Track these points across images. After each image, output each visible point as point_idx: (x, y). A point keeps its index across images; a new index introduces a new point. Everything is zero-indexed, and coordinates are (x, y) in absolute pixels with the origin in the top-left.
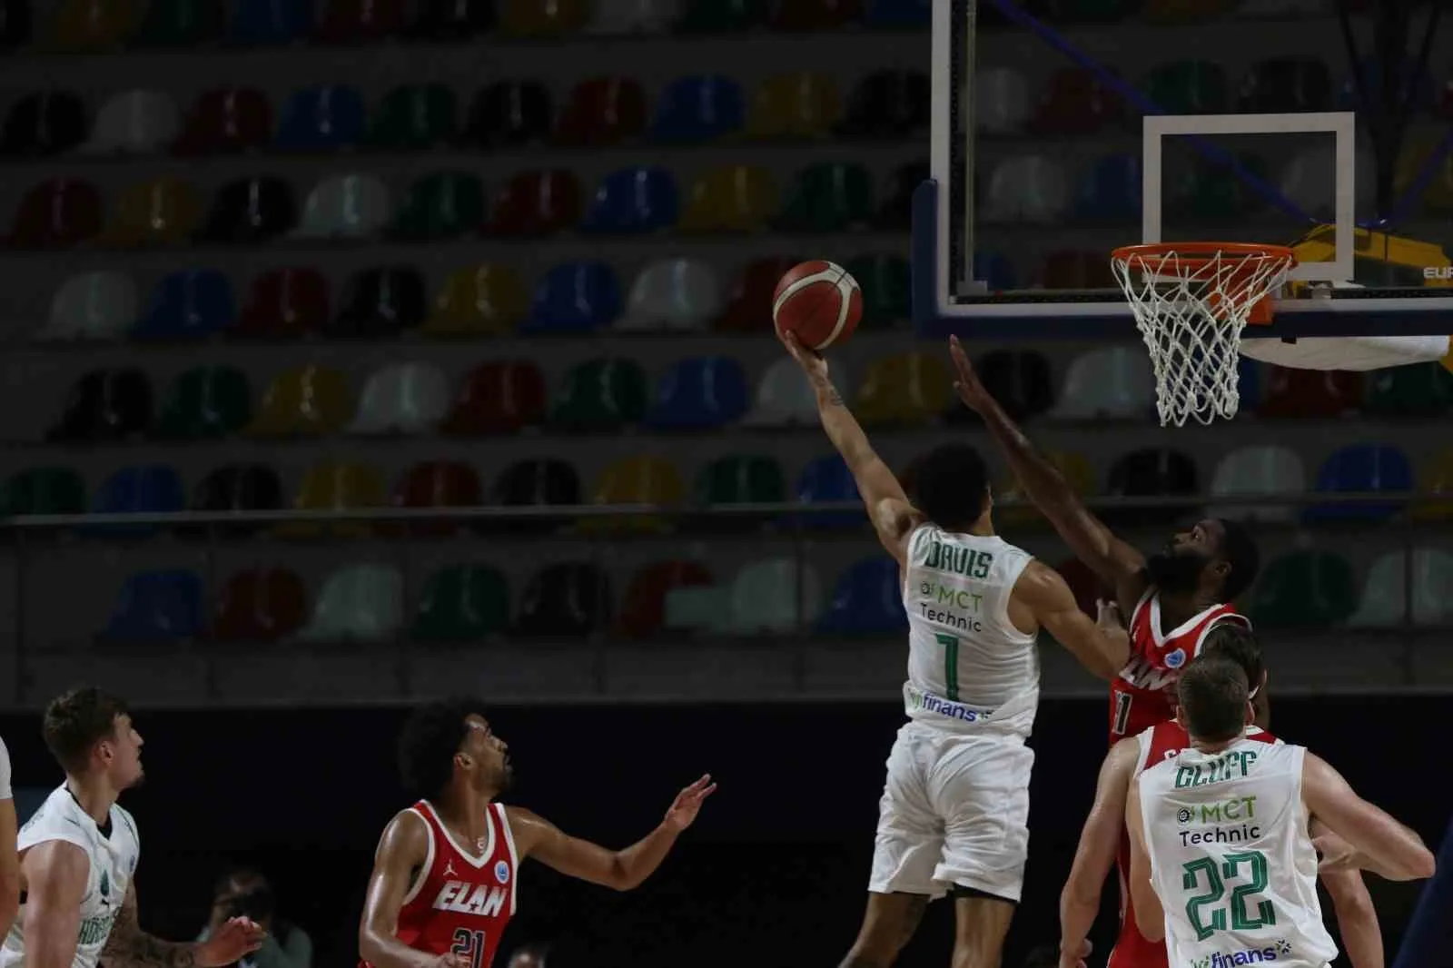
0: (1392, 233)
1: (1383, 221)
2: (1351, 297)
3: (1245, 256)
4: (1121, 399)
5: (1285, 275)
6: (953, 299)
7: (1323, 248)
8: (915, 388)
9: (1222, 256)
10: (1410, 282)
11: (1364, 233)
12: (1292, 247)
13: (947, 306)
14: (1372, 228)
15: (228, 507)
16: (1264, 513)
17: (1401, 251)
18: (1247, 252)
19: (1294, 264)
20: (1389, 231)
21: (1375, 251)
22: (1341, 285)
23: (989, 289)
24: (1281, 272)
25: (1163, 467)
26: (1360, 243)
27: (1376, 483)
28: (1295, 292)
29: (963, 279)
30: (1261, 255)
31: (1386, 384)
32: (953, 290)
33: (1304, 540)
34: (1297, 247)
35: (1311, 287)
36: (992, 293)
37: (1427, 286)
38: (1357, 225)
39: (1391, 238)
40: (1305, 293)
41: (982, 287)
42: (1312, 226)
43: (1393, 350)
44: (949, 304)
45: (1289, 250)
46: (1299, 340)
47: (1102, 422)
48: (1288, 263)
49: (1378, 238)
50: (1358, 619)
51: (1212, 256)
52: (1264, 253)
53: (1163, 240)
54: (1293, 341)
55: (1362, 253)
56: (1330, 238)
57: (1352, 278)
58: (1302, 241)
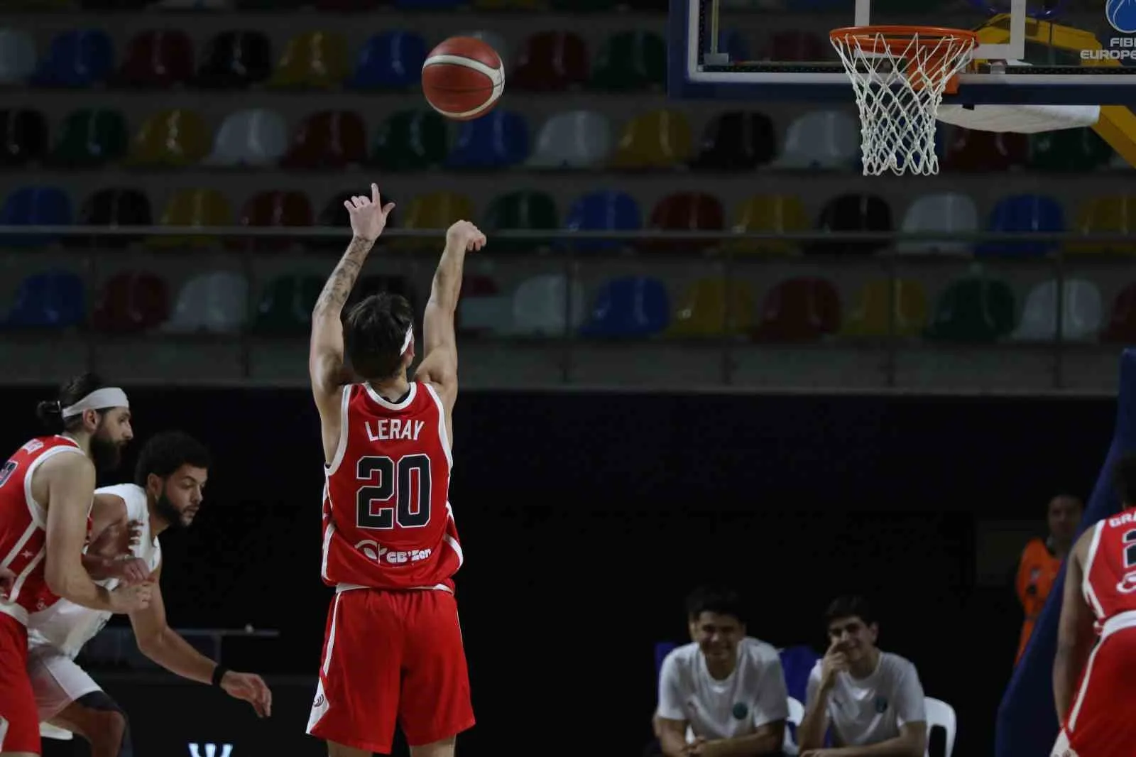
0: (1056, 22)
1: (1049, 12)
2: (1021, 73)
3: (941, 38)
4: (831, 153)
5: (971, 53)
6: (700, 68)
7: (1000, 33)
8: (664, 140)
9: (920, 37)
10: (1069, 61)
11: (1034, 21)
12: (974, 31)
13: (696, 73)
14: (1040, 17)
15: (106, 222)
16: (944, 247)
17: (1062, 37)
18: (941, 35)
19: (977, 45)
20: (1052, 20)
21: (1042, 37)
22: (1013, 63)
23: (730, 60)
24: (967, 52)
25: (864, 208)
26: (1030, 30)
27: (1035, 225)
28: (976, 68)
29: (709, 51)
30: (950, 38)
31: (1045, 145)
32: (701, 60)
33: (976, 269)
34: (980, 32)
35: (990, 64)
36: (732, 64)
37: (1083, 65)
38: (1027, 15)
39: (1054, 26)
40: (984, 69)
41: (725, 58)
42: (993, 15)
43: (1054, 117)
44: (697, 71)
45: (974, 34)
46: (976, 107)
47: (815, 171)
48: (972, 45)
49: (1044, 25)
50: (1017, 335)
51: (911, 37)
52: (952, 36)
53: (872, 22)
54: (972, 108)
55: (1031, 38)
56: (1005, 24)
57: (1022, 57)
58: (984, 26)
